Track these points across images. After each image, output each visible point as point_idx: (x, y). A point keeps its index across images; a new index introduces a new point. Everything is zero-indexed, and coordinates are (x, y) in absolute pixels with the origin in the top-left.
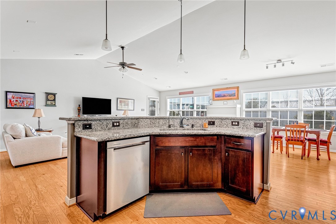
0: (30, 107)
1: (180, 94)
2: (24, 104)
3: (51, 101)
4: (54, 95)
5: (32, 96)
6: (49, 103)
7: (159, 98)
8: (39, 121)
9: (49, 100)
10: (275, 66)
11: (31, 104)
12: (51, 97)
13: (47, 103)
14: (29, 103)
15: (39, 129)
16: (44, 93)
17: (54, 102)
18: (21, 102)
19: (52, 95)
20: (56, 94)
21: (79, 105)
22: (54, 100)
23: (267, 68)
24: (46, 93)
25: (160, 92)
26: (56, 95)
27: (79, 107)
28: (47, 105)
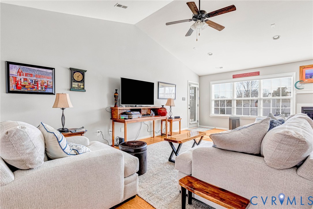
0: (46, 92)
1: (234, 77)
2: (38, 86)
3: (79, 82)
4: (83, 72)
5: (50, 73)
6: (75, 85)
7: (199, 84)
8: (63, 115)
9: (75, 81)
11: (49, 87)
12: (78, 76)
13: (73, 86)
14: (46, 84)
15: (63, 129)
16: (68, 69)
17: (82, 84)
18: (33, 83)
19: (80, 73)
20: (86, 71)
21: (116, 90)
22: (83, 81)
24: (71, 69)
25: (200, 77)
26: (86, 74)
27: (116, 93)
28: (72, 89)
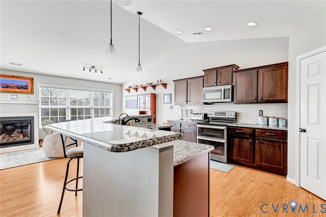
10: (90, 70)
23: (84, 69)
